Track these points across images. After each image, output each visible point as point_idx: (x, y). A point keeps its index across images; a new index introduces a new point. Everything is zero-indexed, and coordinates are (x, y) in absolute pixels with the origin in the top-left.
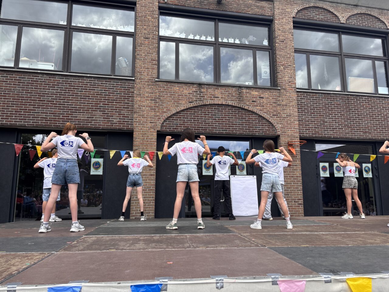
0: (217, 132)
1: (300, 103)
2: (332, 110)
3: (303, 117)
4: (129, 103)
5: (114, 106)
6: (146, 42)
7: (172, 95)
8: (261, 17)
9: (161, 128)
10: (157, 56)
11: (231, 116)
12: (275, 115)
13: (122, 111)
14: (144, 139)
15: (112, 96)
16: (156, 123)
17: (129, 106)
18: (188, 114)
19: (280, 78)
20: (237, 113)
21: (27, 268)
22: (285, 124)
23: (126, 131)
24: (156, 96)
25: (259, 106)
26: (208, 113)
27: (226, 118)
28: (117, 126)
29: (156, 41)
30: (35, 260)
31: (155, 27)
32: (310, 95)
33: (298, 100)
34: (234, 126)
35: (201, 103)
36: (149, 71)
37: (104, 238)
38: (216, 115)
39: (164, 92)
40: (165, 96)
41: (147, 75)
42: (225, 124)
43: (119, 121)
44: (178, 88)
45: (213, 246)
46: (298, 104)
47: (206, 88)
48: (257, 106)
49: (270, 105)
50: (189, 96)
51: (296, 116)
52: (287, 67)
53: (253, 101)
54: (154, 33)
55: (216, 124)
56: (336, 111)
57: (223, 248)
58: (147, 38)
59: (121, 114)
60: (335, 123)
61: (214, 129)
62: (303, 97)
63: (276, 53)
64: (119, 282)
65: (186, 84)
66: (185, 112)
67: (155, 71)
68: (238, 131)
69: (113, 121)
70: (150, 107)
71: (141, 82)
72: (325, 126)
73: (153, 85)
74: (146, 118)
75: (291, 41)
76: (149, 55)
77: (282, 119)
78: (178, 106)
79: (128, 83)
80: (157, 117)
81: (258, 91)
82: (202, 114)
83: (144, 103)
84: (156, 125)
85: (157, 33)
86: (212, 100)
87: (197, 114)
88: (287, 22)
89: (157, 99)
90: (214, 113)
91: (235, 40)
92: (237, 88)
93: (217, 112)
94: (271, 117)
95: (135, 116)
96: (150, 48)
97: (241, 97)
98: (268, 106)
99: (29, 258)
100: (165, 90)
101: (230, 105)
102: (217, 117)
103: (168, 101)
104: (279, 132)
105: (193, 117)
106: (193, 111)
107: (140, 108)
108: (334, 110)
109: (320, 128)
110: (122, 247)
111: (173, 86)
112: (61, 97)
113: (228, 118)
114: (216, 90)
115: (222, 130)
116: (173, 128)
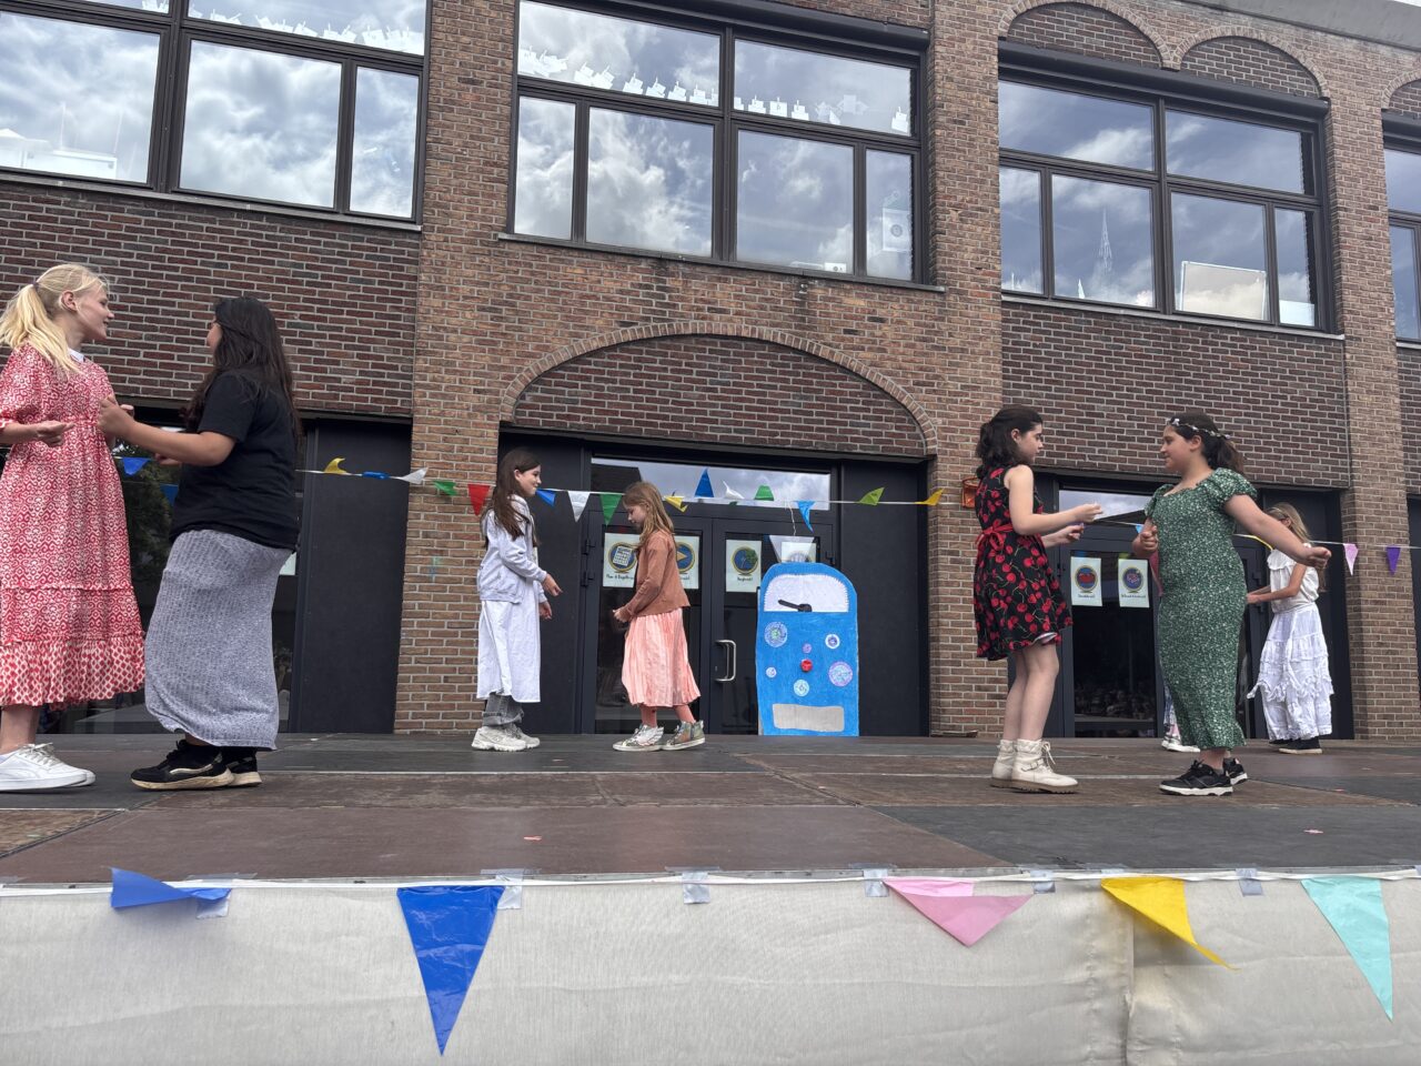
0: (719, 434)
1: (1010, 345)
2: (1121, 375)
3: (1019, 393)
4: (398, 317)
5: (344, 326)
6: (469, 96)
7: (559, 293)
8: (886, 29)
9: (517, 413)
10: (506, 149)
11: (770, 379)
12: (924, 384)
13: (372, 346)
14: (452, 448)
15: (337, 287)
16: (497, 393)
17: (398, 326)
18: (614, 365)
19: (946, 254)
20: (791, 369)
21: (31, 846)
22: (956, 417)
23: (384, 420)
24: (500, 295)
25: (870, 349)
26: (687, 364)
27: (751, 385)
28: (353, 398)
29: (502, 95)
30: (57, 826)
31: (502, 40)
32: (1049, 318)
33: (1004, 335)
34: (777, 419)
35: (663, 329)
36: (477, 202)
37: (303, 778)
38: (715, 375)
39: (528, 281)
40: (533, 295)
41: (470, 217)
42: (748, 408)
43: (359, 382)
44: (579, 271)
45: (685, 800)
46: (1004, 349)
47: (684, 275)
48: (863, 349)
49: (907, 346)
50: (623, 300)
51: (996, 390)
52: (971, 215)
53: (846, 331)
54: (499, 65)
55: (715, 406)
56: (1133, 376)
57: (715, 806)
58: (472, 82)
59: (369, 357)
60: (1129, 418)
61: (709, 425)
62: (1024, 322)
63: (934, 163)
64: (358, 879)
65: (610, 257)
66: (606, 360)
67: (499, 205)
68: (793, 435)
69: (339, 380)
70: (475, 333)
71: (446, 240)
72: (1094, 429)
73: (489, 255)
74: (462, 373)
75: (988, 121)
76: (478, 143)
77: (948, 401)
78: (578, 336)
79: (397, 244)
80: (502, 374)
81: (866, 296)
82: (665, 370)
83: (454, 321)
84: (498, 402)
85: (509, 63)
86: (704, 318)
87: (647, 368)
88: (977, 52)
89: (504, 308)
90: (710, 366)
91: (790, 109)
92: (795, 281)
93: (719, 363)
94: (909, 390)
95: (420, 364)
96: (483, 118)
97: (808, 312)
98: (901, 349)
99: (37, 821)
100: (533, 273)
101: (767, 342)
102: (719, 383)
103: (543, 316)
104: (934, 442)
105: (632, 378)
106: (633, 356)
107: (440, 338)
108: (1128, 376)
109: (1079, 435)
110: (367, 802)
111: (562, 261)
112: (143, 283)
113: (759, 386)
114: (718, 284)
115: (736, 431)
116: (558, 416)
